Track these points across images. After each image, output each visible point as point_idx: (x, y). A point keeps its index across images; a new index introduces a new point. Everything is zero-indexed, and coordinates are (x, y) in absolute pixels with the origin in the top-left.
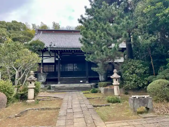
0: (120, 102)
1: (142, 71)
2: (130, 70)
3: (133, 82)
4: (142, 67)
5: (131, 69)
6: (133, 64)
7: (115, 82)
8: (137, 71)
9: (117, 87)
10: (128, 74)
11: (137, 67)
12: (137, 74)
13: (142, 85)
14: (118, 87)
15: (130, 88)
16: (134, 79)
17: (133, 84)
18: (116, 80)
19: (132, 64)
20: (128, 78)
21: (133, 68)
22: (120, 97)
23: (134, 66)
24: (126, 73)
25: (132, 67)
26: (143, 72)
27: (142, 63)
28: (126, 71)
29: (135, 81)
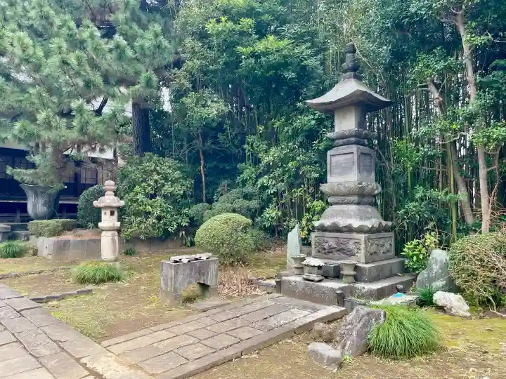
0: (119, 279)
1: (179, 190)
2: (149, 185)
3: (152, 220)
4: (179, 178)
5: (152, 183)
6: (158, 168)
7: (108, 221)
8: (168, 189)
9: (113, 236)
10: (140, 197)
11: (166, 179)
12: (165, 197)
13: (175, 226)
14: (116, 233)
15: (142, 237)
16: (157, 212)
17: (153, 225)
18: (112, 213)
19: (155, 170)
20: (141, 208)
21: (156, 181)
22: (118, 265)
23: (158, 174)
24: (137, 194)
25: (156, 177)
26: (182, 192)
27: (179, 169)
28: (137, 188)
29: (159, 218)
